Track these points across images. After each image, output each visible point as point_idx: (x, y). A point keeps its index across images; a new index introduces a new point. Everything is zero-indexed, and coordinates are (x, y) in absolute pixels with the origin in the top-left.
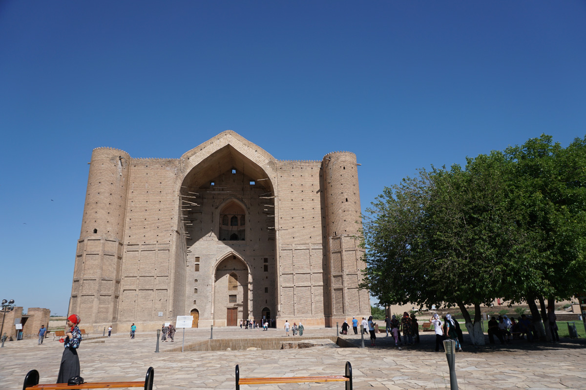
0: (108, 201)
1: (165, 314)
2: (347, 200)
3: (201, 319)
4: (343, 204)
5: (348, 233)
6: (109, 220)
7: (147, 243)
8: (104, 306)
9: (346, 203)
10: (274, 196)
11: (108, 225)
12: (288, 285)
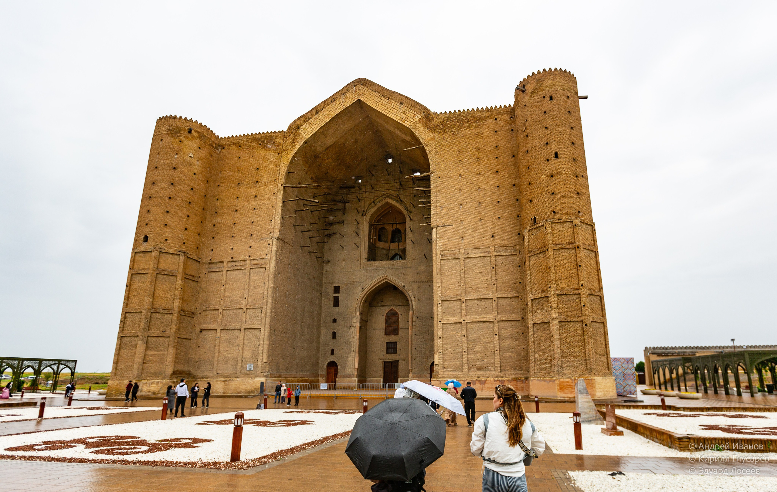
0: (168, 193)
1: (256, 367)
2: (556, 155)
3: (341, 377)
4: (550, 163)
5: (559, 216)
6: (168, 221)
7: (235, 259)
8: (156, 353)
9: (556, 161)
10: (430, 171)
11: (166, 230)
12: (451, 319)
